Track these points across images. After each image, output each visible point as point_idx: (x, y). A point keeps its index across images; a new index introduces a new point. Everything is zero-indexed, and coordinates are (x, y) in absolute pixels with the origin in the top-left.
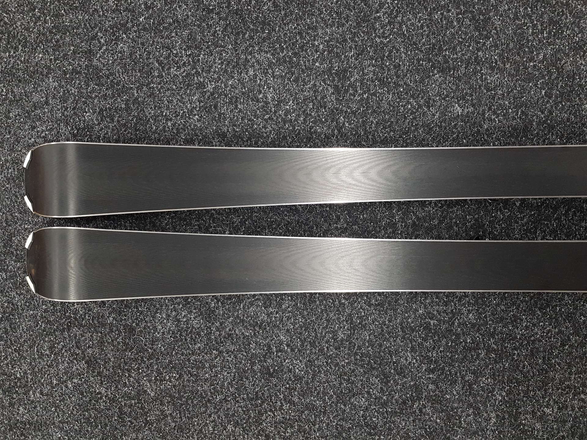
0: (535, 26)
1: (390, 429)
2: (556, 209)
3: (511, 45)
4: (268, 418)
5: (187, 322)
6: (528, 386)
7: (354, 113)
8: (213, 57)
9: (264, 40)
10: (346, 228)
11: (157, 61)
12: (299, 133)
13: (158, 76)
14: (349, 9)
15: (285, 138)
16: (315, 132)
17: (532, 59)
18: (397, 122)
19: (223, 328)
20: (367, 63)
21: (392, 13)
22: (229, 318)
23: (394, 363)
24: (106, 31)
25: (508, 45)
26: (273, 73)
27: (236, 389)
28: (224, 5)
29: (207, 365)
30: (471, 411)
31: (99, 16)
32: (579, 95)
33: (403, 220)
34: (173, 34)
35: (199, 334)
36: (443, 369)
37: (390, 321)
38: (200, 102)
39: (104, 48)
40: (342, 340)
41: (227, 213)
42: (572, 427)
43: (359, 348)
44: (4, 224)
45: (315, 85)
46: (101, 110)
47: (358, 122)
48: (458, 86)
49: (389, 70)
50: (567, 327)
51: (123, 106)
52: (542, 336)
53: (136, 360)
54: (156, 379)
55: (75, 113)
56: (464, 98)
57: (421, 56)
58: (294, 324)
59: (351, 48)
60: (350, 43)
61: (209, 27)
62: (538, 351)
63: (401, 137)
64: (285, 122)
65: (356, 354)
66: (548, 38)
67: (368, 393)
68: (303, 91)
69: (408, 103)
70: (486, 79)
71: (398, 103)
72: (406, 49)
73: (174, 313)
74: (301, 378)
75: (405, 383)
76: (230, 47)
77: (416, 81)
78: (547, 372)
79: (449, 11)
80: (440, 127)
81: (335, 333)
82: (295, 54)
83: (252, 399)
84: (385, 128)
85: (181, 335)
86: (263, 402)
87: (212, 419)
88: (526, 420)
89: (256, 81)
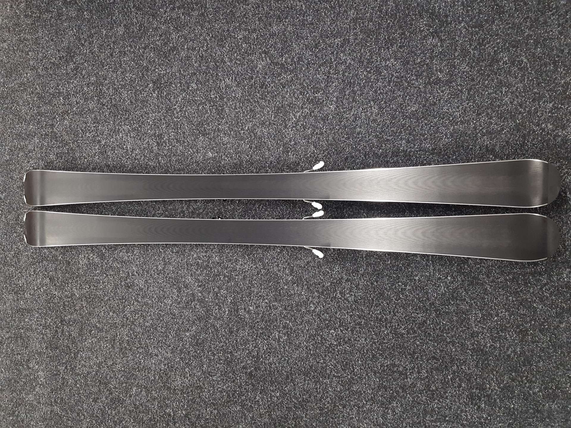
0: (244, 112)
1: (181, 316)
2: (254, 205)
3: (234, 122)
4: (127, 309)
5: (93, 260)
6: (242, 295)
7: (165, 155)
8: (104, 128)
9: (126, 119)
10: (163, 214)
11: (81, 129)
12: (141, 166)
13: (81, 137)
14: (163, 104)
15: (135, 167)
16: (149, 165)
17: (242, 129)
18: (184, 160)
19: (108, 263)
20: (170, 131)
21: (181, 106)
22: (111, 258)
23: (183, 282)
24: (59, 114)
25: (232, 122)
26: (130, 135)
27: (114, 294)
28: (109, 102)
29: (101, 282)
30: (217, 307)
31: (57, 107)
32: (264, 147)
33: (187, 209)
34: (88, 116)
35: (98, 266)
36: (205, 285)
37: (182, 260)
38: (99, 149)
39: (59, 123)
40: (160, 270)
41: (110, 205)
42: (262, 317)
43: (168, 274)
44: (16, 209)
45: (148, 141)
46: (57, 153)
47: (167, 160)
48: (210, 142)
49: (180, 134)
50: (260, 265)
51: (66, 152)
52: (248, 269)
53: (70, 278)
54: (79, 288)
55: (46, 155)
56: (213, 149)
57: (194, 128)
58: (139, 262)
59: (163, 123)
60: (163, 121)
61: (103, 112)
62: (247, 277)
63: (186, 168)
64: (135, 159)
65: (167, 277)
66: (250, 118)
67: (172, 297)
68: (143, 144)
69: (189, 151)
70: (222, 139)
71: (185, 151)
72: (188, 124)
73: (87, 255)
74: (142, 289)
75: (188, 292)
76: (112, 122)
77: (192, 140)
78: (250, 288)
79: (206, 105)
80: (203, 163)
81: (157, 266)
82: (140, 126)
83: (120, 299)
84: (179, 163)
85: (90, 266)
86: (125, 301)
87: (103, 309)
88: (241, 312)
89: (122, 139)
